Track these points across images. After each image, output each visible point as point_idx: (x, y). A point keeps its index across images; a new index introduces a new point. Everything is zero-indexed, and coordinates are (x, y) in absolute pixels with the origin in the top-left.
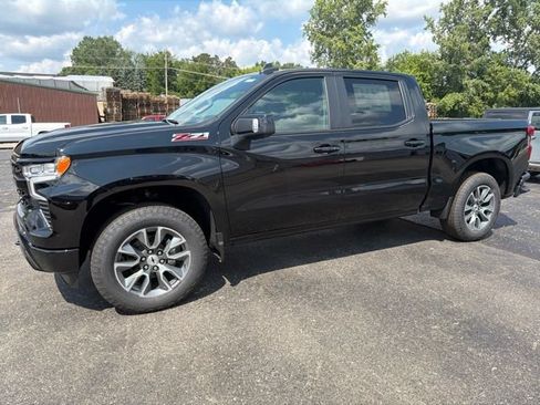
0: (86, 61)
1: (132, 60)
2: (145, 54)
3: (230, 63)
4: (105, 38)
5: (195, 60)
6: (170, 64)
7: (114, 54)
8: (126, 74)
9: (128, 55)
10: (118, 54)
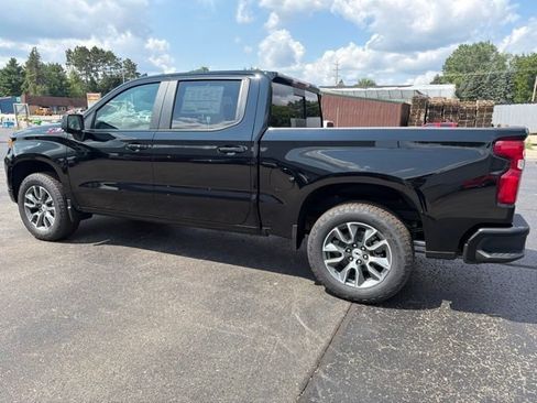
0: (457, 69)
1: (507, 63)
4: (481, 43)
7: (487, 59)
8: (491, 79)
9: (501, 60)
10: (492, 58)
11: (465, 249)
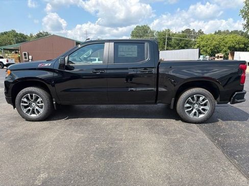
1: (154, 34)
2: (159, 31)
3: (200, 32)
4: (144, 26)
5: (183, 32)
6: (169, 35)
7: (147, 32)
9: (153, 32)
10: (149, 32)
11: (232, 100)
